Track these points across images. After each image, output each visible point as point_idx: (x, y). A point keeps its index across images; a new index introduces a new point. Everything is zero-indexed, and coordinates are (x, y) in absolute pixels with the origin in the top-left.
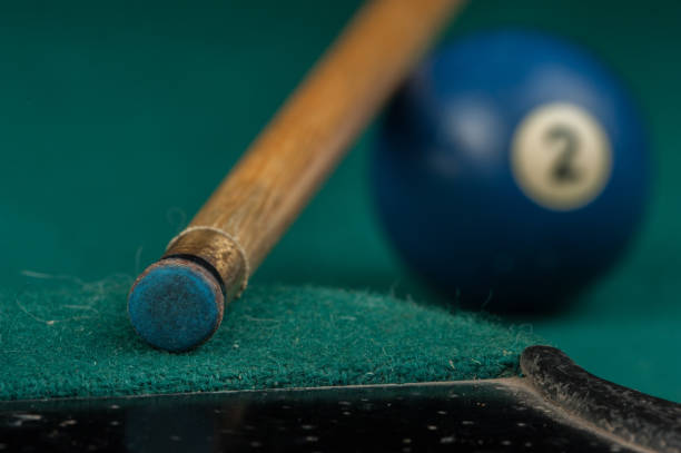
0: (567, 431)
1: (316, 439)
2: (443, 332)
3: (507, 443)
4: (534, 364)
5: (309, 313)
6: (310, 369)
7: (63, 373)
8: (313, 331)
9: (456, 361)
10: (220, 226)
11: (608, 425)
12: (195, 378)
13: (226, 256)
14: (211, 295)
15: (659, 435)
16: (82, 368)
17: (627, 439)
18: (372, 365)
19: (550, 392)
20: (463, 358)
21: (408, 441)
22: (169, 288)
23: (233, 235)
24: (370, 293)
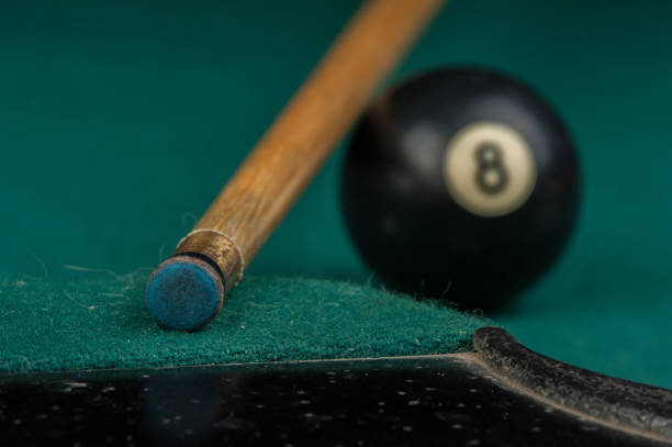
0: (510, 395)
1: (308, 402)
2: (411, 317)
3: (461, 405)
4: (484, 342)
5: (301, 300)
6: (303, 345)
7: (103, 350)
8: (304, 315)
9: (421, 339)
10: (220, 229)
11: (542, 391)
12: (210, 353)
13: (225, 253)
14: (213, 285)
15: (583, 400)
16: (119, 344)
17: (558, 402)
18: (353, 343)
19: (497, 364)
20: (426, 337)
21: (382, 404)
22: (179, 280)
23: (231, 236)
24: (351, 283)
